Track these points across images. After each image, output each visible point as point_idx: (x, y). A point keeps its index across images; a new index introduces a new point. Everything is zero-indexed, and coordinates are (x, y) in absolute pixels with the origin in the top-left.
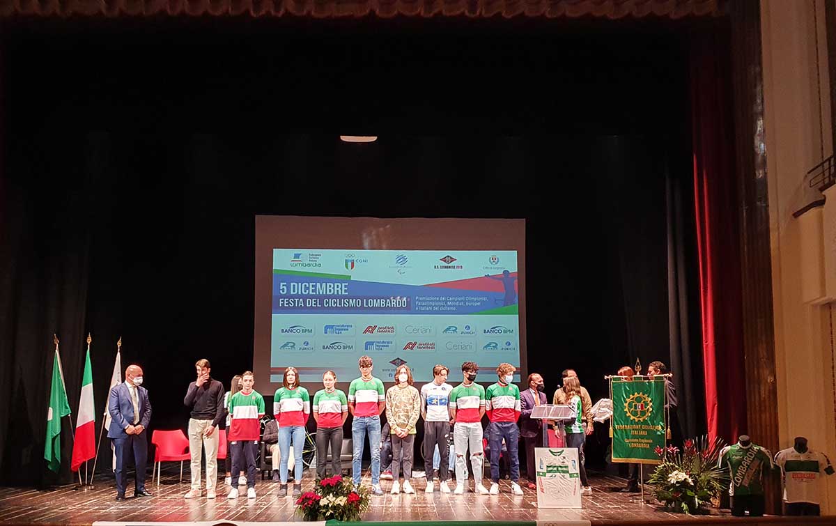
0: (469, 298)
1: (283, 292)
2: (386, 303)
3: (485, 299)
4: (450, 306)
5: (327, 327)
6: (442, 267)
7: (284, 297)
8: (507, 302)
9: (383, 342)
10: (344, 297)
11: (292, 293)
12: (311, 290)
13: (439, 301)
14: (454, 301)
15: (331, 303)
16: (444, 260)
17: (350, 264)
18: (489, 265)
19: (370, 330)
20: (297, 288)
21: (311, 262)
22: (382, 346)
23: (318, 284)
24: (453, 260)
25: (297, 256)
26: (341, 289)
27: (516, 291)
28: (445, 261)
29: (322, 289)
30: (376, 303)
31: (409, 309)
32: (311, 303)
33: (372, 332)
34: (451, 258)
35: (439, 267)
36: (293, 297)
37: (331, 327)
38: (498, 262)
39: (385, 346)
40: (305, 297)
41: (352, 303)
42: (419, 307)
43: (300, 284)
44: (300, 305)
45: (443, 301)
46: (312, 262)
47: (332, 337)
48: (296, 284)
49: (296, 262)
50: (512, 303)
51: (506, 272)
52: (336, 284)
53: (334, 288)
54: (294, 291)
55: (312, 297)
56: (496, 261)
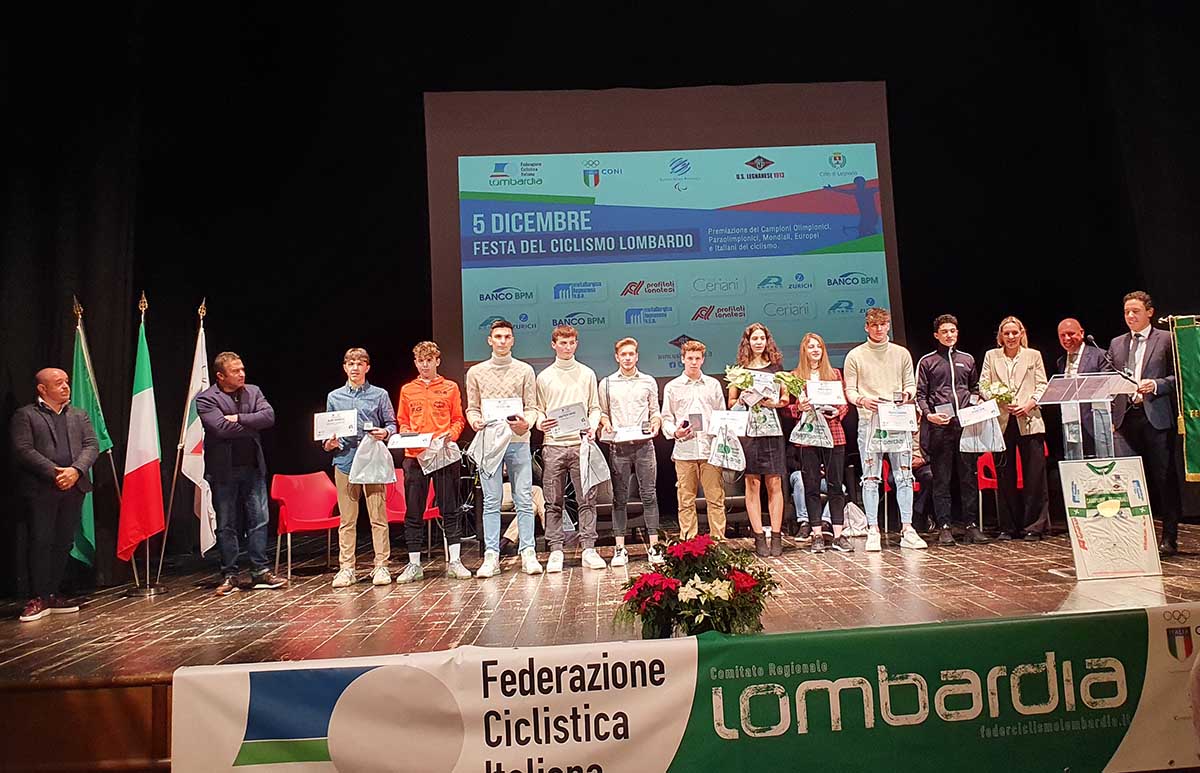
0: (797, 227)
1: (479, 229)
2: (657, 242)
3: (826, 227)
4: (766, 242)
5: (558, 288)
6: (750, 176)
7: (480, 238)
8: (864, 231)
9: (657, 309)
10: (586, 235)
11: (494, 231)
12: (527, 225)
13: (748, 234)
14: (770, 234)
15: (563, 246)
16: (752, 163)
17: (592, 177)
18: (831, 170)
19: (633, 288)
20: (503, 223)
21: (524, 178)
22: (655, 316)
23: (539, 215)
24: (767, 163)
25: (500, 167)
26: (579, 220)
27: (880, 210)
28: (754, 166)
29: (547, 222)
30: (641, 242)
31: (697, 251)
32: (529, 247)
33: (636, 293)
34: (765, 160)
35: (745, 176)
36: (498, 237)
37: (566, 287)
38: (845, 162)
39: (660, 315)
40: (517, 239)
41: (600, 244)
42: (714, 245)
43: (507, 215)
44: (509, 251)
45: (753, 234)
46: (528, 177)
47: (567, 305)
48: (500, 216)
49: (500, 179)
50: (875, 233)
51: (859, 180)
52: (569, 213)
53: (566, 220)
54: (498, 228)
55: (529, 237)
56: (840, 162)
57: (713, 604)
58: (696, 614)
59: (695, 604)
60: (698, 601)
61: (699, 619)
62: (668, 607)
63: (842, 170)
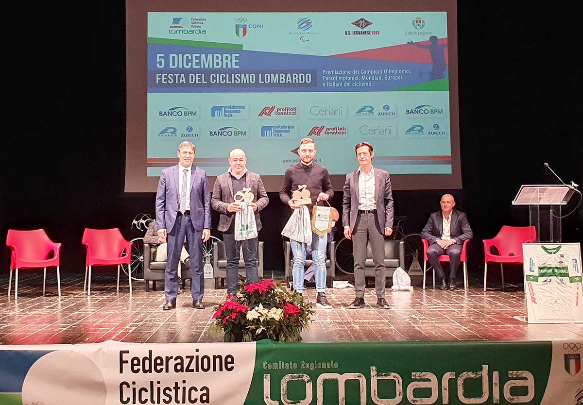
0: (387, 71)
1: (161, 65)
2: (286, 78)
3: (408, 71)
4: (364, 81)
5: (214, 109)
6: (355, 33)
7: (161, 71)
8: (435, 75)
9: (284, 127)
10: (236, 71)
11: (171, 66)
12: (194, 64)
13: (351, 75)
14: (366, 75)
15: (219, 78)
16: (357, 24)
17: (241, 30)
18: (413, 30)
19: (267, 111)
20: (178, 61)
21: (193, 29)
22: (282, 131)
23: (203, 56)
24: (368, 23)
25: (176, 21)
26: (231, 61)
27: (447, 59)
28: (358, 25)
29: (209, 61)
30: (274, 78)
31: (314, 86)
32: (194, 79)
33: (269, 114)
34: (366, 21)
35: (351, 33)
36: (174, 71)
37: (220, 108)
38: (423, 25)
39: (285, 131)
40: (187, 72)
41: (245, 79)
42: (326, 82)
43: (181, 55)
44: (181, 81)
45: (355, 75)
46: (196, 29)
47: (221, 121)
48: (176, 56)
49: (176, 29)
50: (441, 77)
51: (433, 38)
52: (225, 55)
53: (222, 60)
54: (174, 65)
55: (195, 71)
56: (421, 24)
57: (269, 323)
58: (257, 328)
59: (257, 321)
60: (258, 320)
61: (259, 331)
62: (239, 323)
63: (421, 31)
